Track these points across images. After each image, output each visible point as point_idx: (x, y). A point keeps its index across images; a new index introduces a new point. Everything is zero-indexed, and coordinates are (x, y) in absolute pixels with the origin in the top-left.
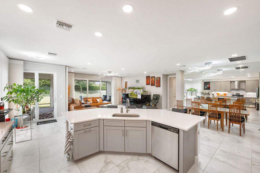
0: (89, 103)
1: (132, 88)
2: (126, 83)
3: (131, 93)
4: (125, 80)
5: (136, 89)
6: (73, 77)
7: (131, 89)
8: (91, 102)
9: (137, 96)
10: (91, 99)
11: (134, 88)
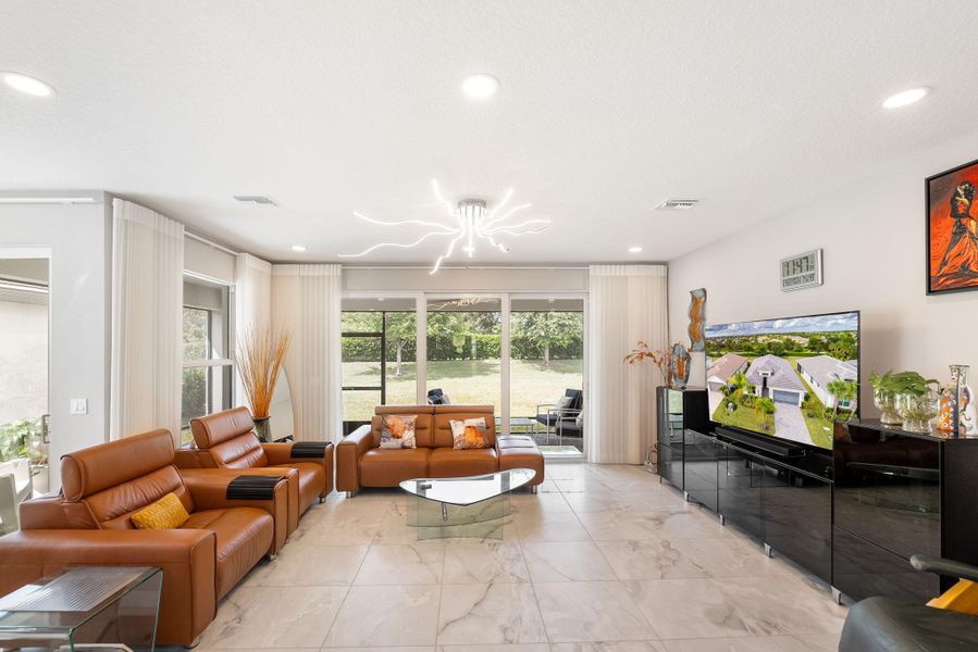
0: (394, 443)
1: (738, 348)
2: (698, 301)
3: (733, 381)
4: (688, 281)
5: (762, 353)
6: (335, 285)
7: (730, 354)
8: (409, 437)
9: (770, 412)
10: (413, 418)
11: (747, 347)
